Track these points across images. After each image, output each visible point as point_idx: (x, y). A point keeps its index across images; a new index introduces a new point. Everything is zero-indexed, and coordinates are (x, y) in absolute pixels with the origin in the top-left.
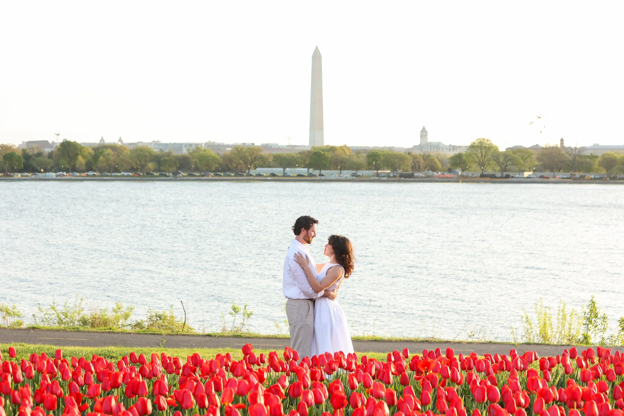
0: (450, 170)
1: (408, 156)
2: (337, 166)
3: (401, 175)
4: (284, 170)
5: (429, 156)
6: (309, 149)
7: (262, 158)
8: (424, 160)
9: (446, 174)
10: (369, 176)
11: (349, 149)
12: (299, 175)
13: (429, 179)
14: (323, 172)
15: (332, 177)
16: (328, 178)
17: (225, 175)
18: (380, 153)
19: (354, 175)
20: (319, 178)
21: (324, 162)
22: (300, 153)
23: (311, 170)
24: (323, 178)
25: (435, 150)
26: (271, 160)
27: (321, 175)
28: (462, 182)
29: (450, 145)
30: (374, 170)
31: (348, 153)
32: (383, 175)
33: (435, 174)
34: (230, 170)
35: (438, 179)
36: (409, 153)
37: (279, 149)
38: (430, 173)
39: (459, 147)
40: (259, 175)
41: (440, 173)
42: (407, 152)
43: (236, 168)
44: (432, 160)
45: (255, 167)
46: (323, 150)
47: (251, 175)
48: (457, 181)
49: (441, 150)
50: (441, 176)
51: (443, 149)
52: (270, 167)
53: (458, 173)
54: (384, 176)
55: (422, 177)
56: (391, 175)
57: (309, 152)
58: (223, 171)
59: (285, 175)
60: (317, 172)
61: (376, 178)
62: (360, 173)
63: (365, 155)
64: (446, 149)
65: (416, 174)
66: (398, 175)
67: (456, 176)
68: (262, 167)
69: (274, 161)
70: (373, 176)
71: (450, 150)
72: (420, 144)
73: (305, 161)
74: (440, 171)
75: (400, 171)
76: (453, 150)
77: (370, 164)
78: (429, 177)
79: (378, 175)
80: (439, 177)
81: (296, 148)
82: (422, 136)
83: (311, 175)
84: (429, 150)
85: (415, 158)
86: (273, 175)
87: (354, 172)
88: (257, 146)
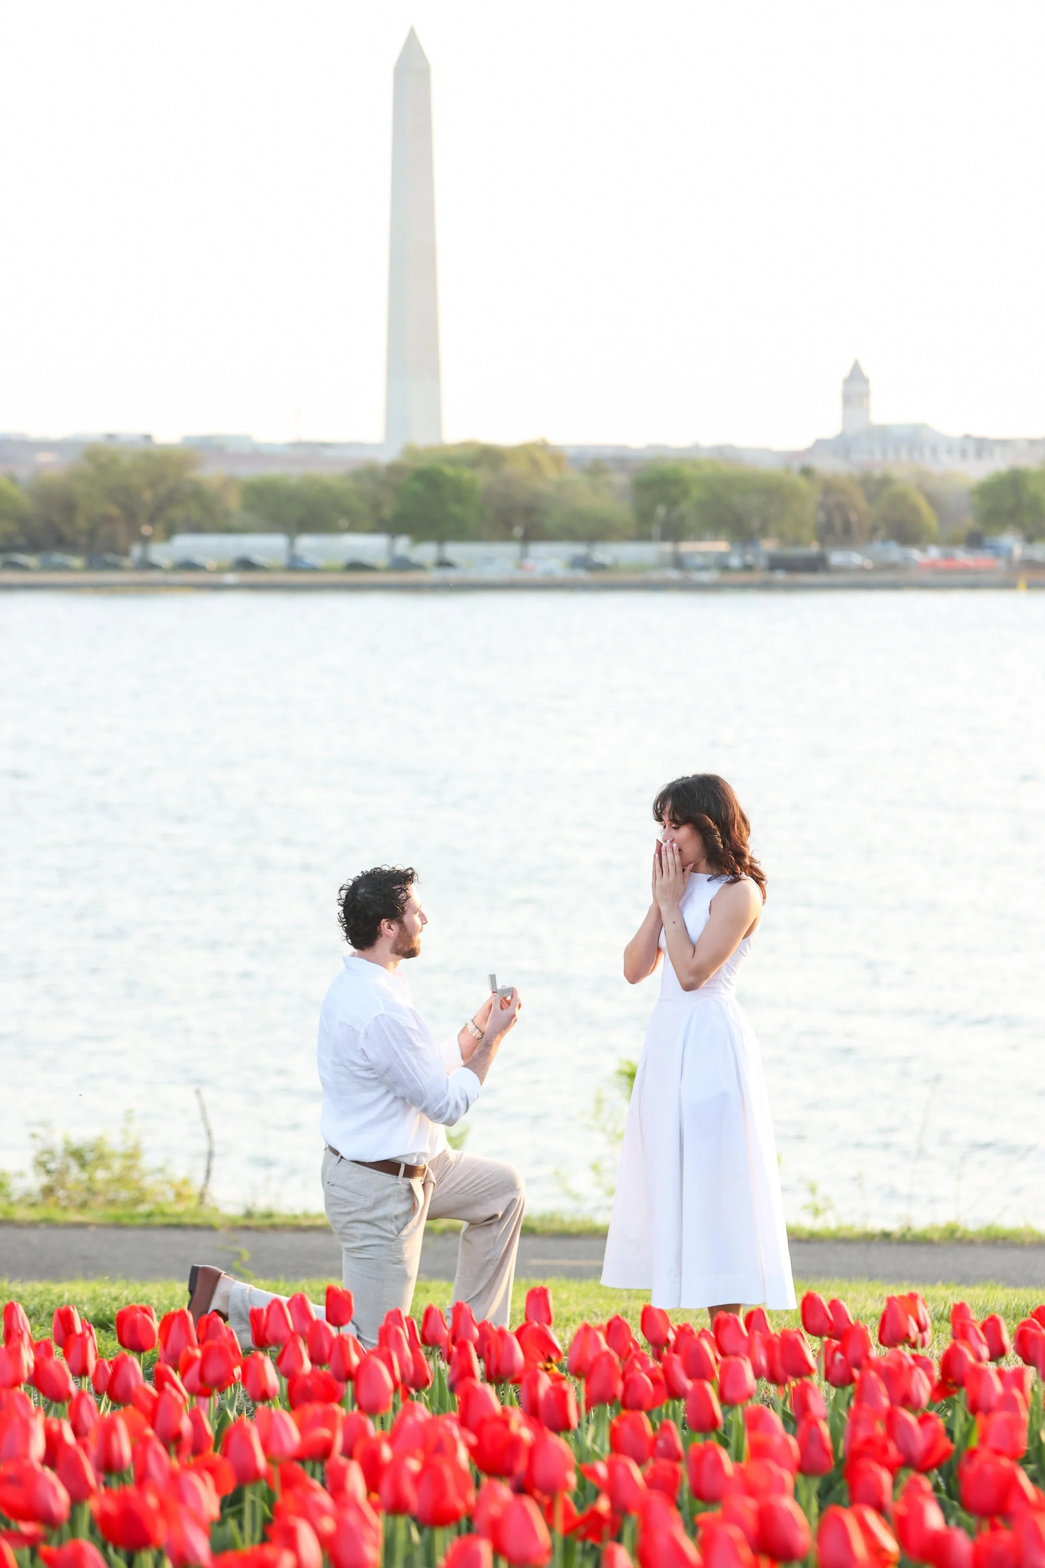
0: (975, 541)
1: (802, 483)
2: (509, 526)
3: (776, 564)
4: (291, 545)
5: (885, 482)
6: (388, 456)
7: (198, 493)
8: (871, 498)
9: (963, 556)
10: (640, 568)
11: (557, 457)
12: (355, 566)
13: (888, 577)
14: (454, 551)
15: (490, 573)
16: (473, 575)
17: (48, 567)
18: (688, 471)
19: (582, 563)
20: (436, 576)
21: (455, 509)
22: (356, 476)
23: (403, 545)
24: (451, 575)
25: (904, 455)
26: (233, 502)
27: (444, 564)
28: (1031, 586)
29: (967, 437)
30: (664, 538)
31: (552, 474)
32: (699, 561)
33: (915, 554)
34: (62, 543)
35: (928, 577)
36: (807, 472)
37: (257, 455)
38: (894, 552)
39: (1004, 443)
40: (189, 566)
41: (934, 552)
42: (796, 466)
43: (92, 534)
44: (901, 499)
45: (170, 532)
46: (452, 461)
47: (152, 566)
48: (1008, 585)
49: (928, 454)
50: (942, 564)
51: (934, 451)
52: (229, 530)
53: (1010, 551)
54: (704, 568)
55: (862, 569)
56: (735, 561)
57: (394, 469)
58: (34, 546)
59: (294, 565)
60: (427, 552)
61: (673, 575)
62: (604, 553)
63: (621, 479)
64: (950, 451)
65: (836, 558)
66: (763, 562)
67: (1001, 564)
68: (197, 529)
69: (249, 507)
70: (661, 565)
71: (964, 454)
72: (842, 435)
73: (376, 506)
74: (936, 542)
75: (769, 546)
76: (979, 454)
77: (644, 516)
78: (891, 567)
79: (678, 563)
80: (933, 568)
81: (329, 453)
82: (847, 399)
83: (402, 564)
84: (878, 456)
85: (829, 488)
86: (246, 565)
87: (579, 549)
88: (163, 446)
